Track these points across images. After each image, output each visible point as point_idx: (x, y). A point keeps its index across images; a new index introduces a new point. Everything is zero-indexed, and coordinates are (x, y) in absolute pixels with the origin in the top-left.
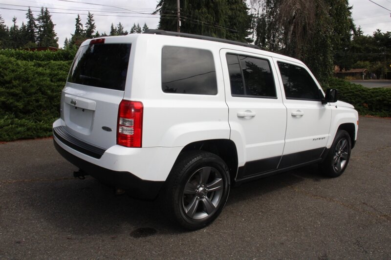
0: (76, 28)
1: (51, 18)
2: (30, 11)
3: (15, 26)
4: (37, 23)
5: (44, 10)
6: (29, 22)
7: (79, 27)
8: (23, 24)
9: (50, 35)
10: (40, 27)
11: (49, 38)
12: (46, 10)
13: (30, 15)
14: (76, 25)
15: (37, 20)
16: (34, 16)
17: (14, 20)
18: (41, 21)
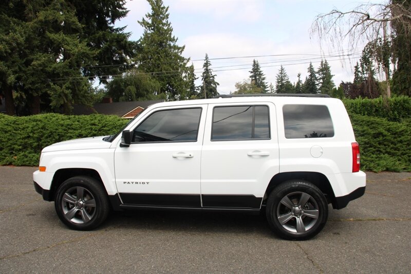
0: (355, 76)
1: (330, 69)
2: (311, 66)
3: (299, 82)
4: (317, 75)
5: (324, 62)
6: (310, 76)
7: (358, 75)
8: (307, 78)
9: (328, 86)
10: (320, 79)
11: (327, 89)
12: (326, 62)
13: (311, 69)
14: (355, 73)
15: (317, 73)
16: (314, 69)
17: (299, 76)
18: (321, 73)
